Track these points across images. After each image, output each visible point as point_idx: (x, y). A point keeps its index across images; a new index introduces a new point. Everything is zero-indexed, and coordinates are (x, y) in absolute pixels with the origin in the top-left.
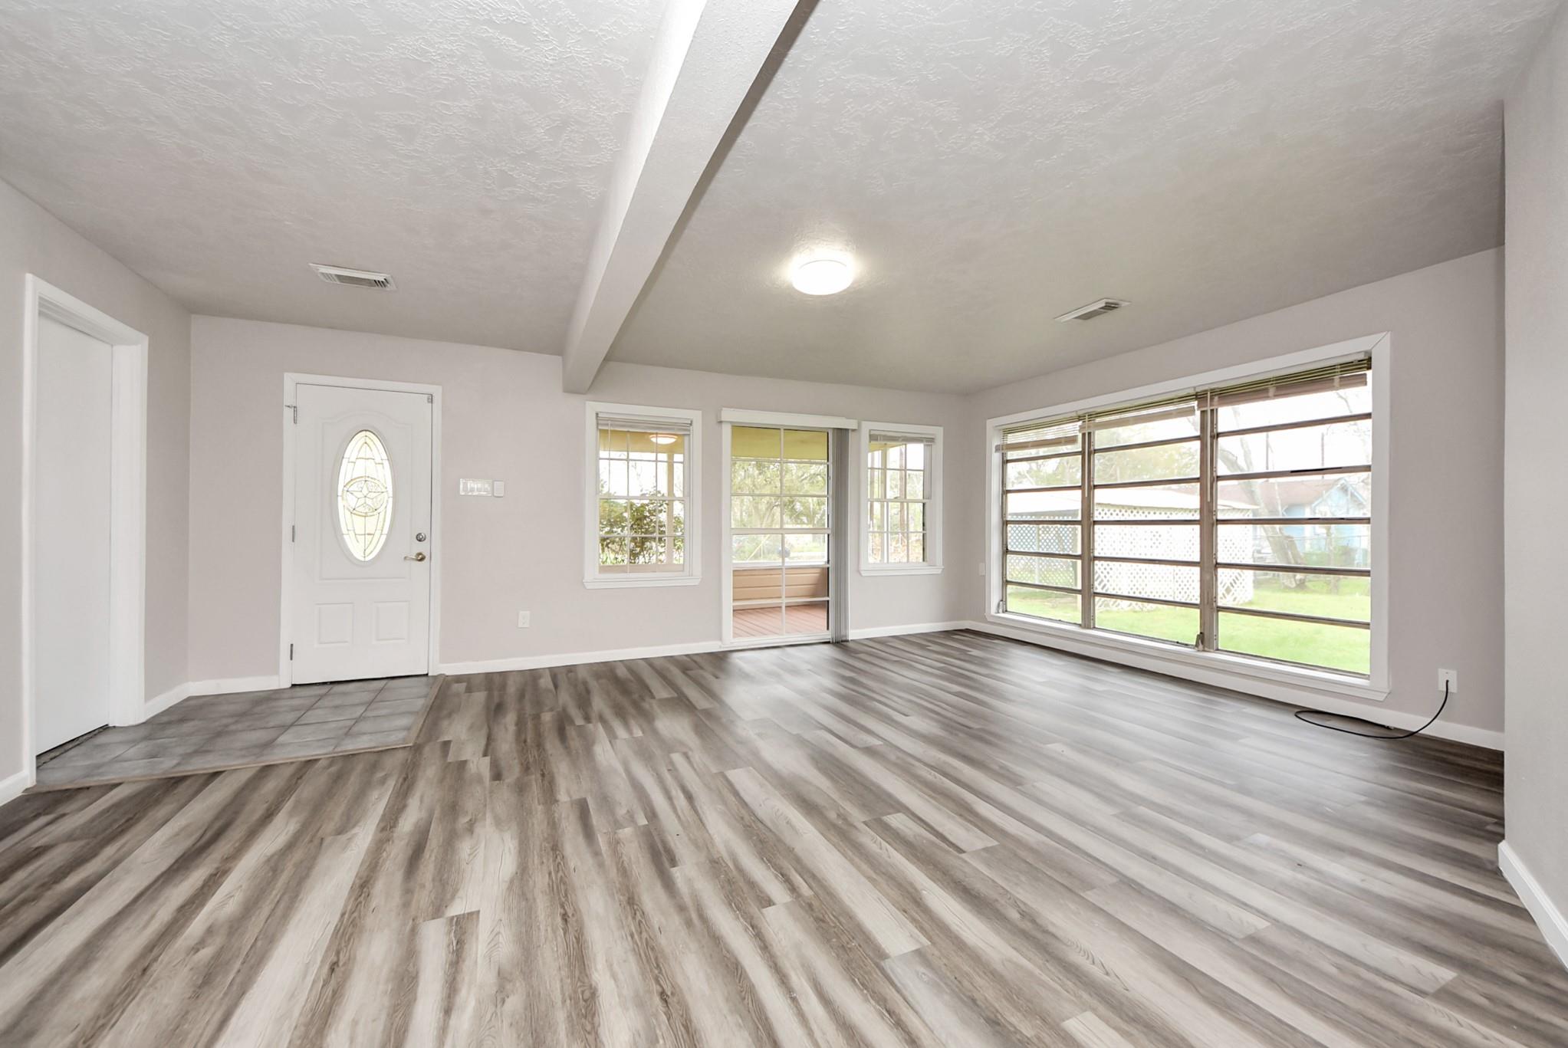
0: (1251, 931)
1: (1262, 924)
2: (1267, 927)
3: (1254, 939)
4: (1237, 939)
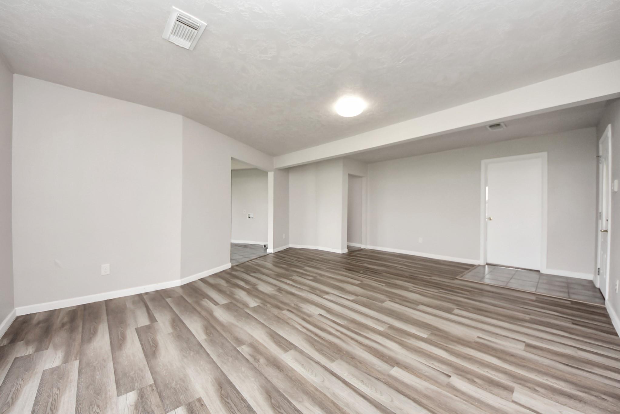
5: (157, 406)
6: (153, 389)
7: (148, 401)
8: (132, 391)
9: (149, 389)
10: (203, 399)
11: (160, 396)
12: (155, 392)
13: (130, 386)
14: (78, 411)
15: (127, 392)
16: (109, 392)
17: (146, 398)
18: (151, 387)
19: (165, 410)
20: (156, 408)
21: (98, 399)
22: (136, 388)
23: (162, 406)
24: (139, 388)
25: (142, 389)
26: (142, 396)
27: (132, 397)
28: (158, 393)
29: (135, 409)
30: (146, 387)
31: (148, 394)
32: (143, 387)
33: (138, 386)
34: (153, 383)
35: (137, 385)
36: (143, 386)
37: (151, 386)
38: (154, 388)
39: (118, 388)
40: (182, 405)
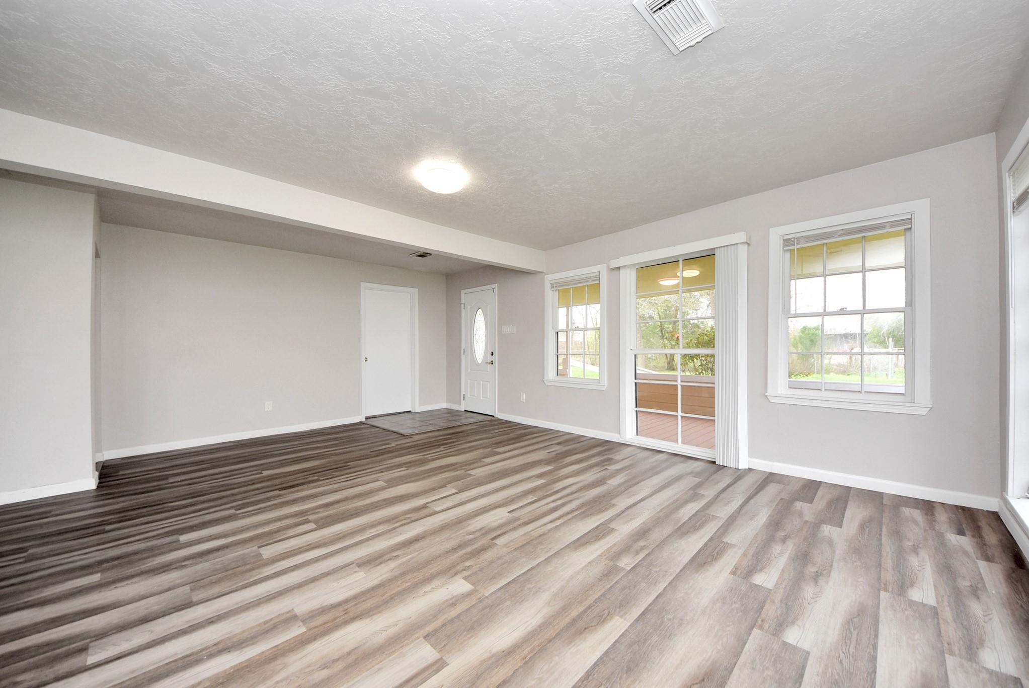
0: (90, 651)
1: (91, 660)
2: (86, 661)
3: (84, 650)
4: (91, 642)
5: (774, 602)
6: (762, 621)
7: (778, 615)
8: (787, 643)
9: (766, 626)
10: (729, 571)
11: (762, 608)
12: (763, 616)
13: (785, 653)
14: (872, 680)
15: (794, 649)
16: (818, 672)
17: (778, 620)
18: (762, 626)
19: (769, 593)
20: (776, 601)
21: (839, 674)
22: (780, 643)
23: (769, 598)
24: (776, 638)
25: (774, 635)
26: (780, 627)
27: (792, 636)
28: (760, 613)
29: (797, 620)
30: (766, 632)
31: (773, 621)
32: (771, 634)
33: (775, 642)
34: (755, 629)
35: (777, 646)
36: (770, 636)
37: (761, 628)
38: (760, 622)
39: (803, 666)
40: (751, 583)
